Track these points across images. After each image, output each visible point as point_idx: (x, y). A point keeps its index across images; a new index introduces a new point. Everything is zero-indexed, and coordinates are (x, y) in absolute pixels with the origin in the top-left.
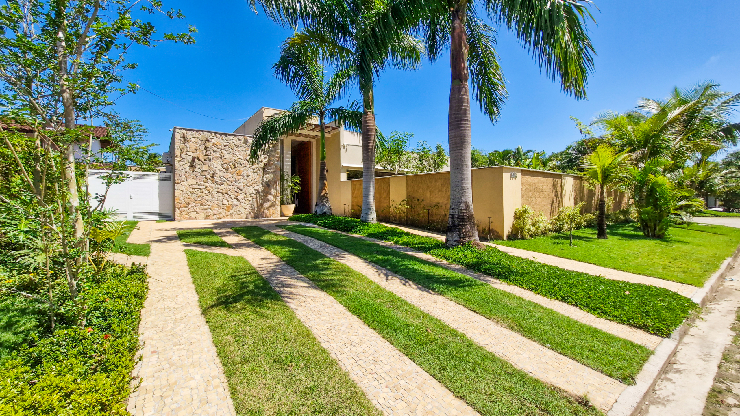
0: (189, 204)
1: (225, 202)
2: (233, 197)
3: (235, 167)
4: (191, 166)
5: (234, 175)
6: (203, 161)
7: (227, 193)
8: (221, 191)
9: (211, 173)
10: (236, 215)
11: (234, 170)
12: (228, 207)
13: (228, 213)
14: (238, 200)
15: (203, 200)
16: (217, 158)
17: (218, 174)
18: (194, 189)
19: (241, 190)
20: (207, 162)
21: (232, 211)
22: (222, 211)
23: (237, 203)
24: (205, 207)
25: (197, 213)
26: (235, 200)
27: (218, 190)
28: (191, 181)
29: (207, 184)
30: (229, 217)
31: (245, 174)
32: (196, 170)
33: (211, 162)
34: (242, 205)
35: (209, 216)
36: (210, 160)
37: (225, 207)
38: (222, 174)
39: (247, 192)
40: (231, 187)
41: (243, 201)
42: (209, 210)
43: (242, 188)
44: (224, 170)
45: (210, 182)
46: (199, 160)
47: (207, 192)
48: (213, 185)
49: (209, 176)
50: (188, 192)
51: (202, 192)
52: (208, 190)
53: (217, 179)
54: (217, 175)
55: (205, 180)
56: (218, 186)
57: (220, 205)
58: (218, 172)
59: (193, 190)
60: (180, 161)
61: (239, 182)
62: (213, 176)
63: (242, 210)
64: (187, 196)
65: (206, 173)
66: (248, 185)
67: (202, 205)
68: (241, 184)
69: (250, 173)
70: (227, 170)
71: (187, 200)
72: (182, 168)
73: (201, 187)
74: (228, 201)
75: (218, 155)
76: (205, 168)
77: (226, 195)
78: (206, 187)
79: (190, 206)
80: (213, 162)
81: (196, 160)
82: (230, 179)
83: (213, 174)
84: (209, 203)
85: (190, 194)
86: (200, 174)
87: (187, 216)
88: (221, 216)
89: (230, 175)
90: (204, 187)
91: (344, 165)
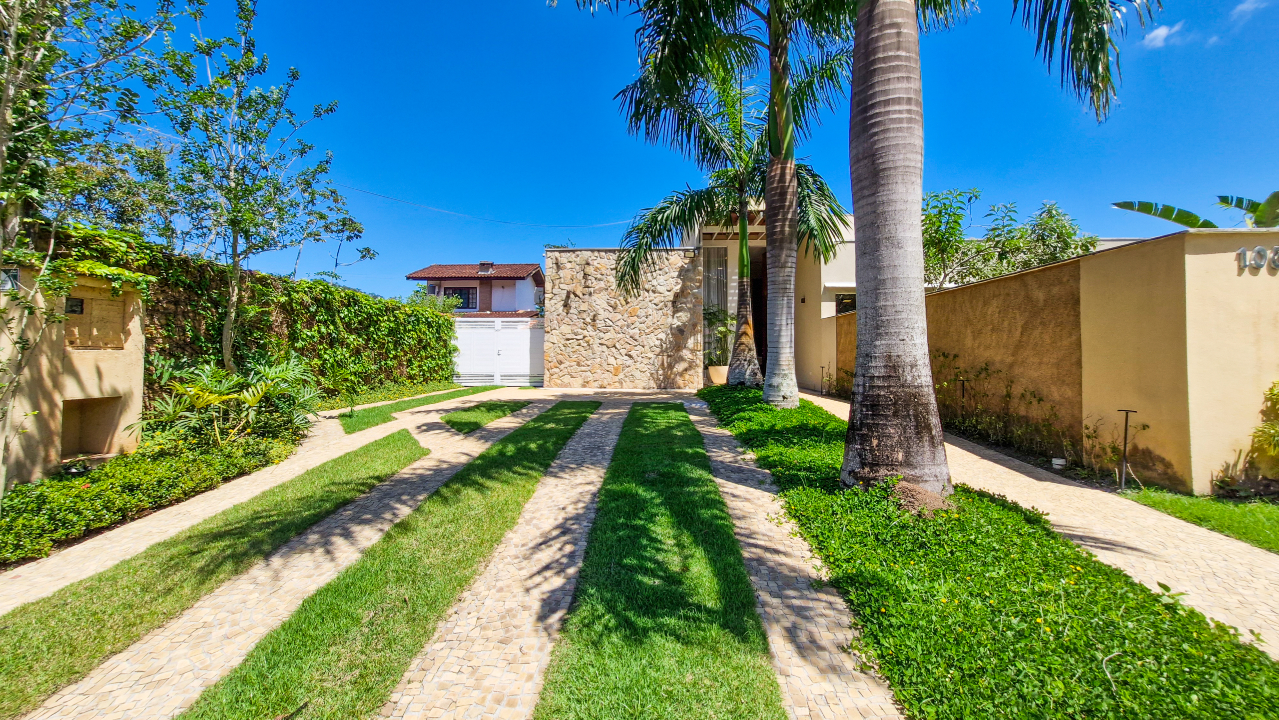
0: (561, 363)
1: (611, 360)
2: (623, 352)
3: (627, 303)
4: (566, 305)
5: (626, 315)
6: (581, 296)
7: (614, 346)
8: (606, 343)
9: (592, 314)
10: (629, 383)
11: (626, 307)
12: (616, 369)
13: (616, 379)
14: (630, 356)
15: (581, 358)
16: (601, 290)
17: (603, 315)
18: (568, 340)
19: (636, 340)
20: (587, 297)
21: (621, 376)
22: (607, 374)
23: (629, 362)
24: (583, 368)
25: (572, 377)
26: (627, 358)
27: (603, 341)
28: (565, 329)
29: (585, 332)
30: (617, 384)
31: (642, 313)
32: (571, 311)
33: (593, 298)
34: (638, 365)
35: (588, 382)
36: (590, 294)
37: (611, 368)
38: (607, 314)
39: (645, 343)
40: (621, 335)
41: (640, 359)
42: (589, 373)
43: (637, 337)
44: (611, 309)
45: (590, 328)
46: (576, 295)
47: (586, 345)
48: (594, 333)
49: (588, 320)
50: (560, 345)
51: (579, 345)
52: (587, 342)
53: (600, 324)
54: (600, 317)
55: (583, 325)
56: (602, 335)
57: (605, 364)
58: (601, 312)
59: (568, 342)
60: (551, 299)
61: (633, 327)
62: (594, 320)
63: (637, 374)
64: (559, 352)
65: (584, 315)
66: (647, 331)
67: (578, 364)
68: (637, 331)
69: (650, 312)
70: (614, 308)
71: (560, 357)
72: (553, 309)
73: (578, 337)
74: (616, 359)
75: (602, 284)
76: (584, 307)
77: (613, 349)
78: (584, 337)
79: (562, 366)
80: (595, 297)
81: (572, 296)
82: (619, 323)
83: (595, 316)
84: (589, 363)
85: (563, 348)
86: (576, 317)
87: (559, 382)
88: (605, 383)
89: (619, 316)
90: (581, 337)
91: (828, 285)
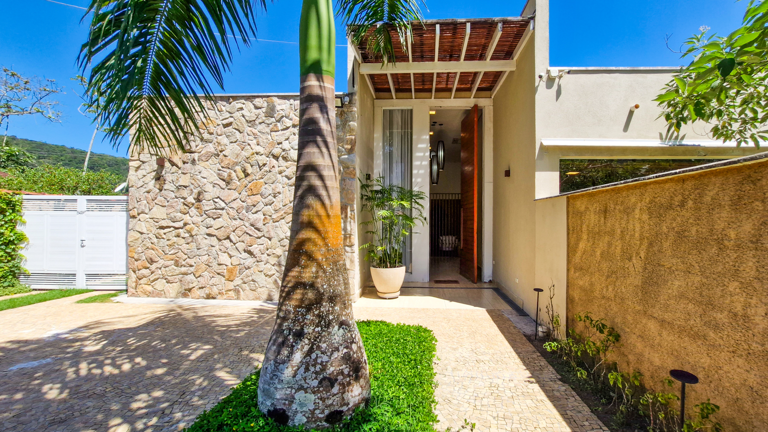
0: (152, 261)
1: (224, 258)
2: (241, 246)
3: (247, 175)
4: (158, 178)
5: (244, 193)
6: (180, 164)
7: (228, 238)
8: (216, 233)
9: (196, 191)
10: (248, 292)
11: (246, 181)
12: (230, 271)
13: (231, 285)
14: (250, 253)
15: (180, 254)
16: (209, 157)
17: (211, 192)
18: (162, 228)
19: (259, 230)
20: (188, 166)
21: (238, 281)
22: (217, 279)
23: (250, 261)
24: (183, 269)
25: (168, 282)
26: (246, 255)
27: (211, 231)
28: (159, 212)
29: (187, 218)
30: (232, 294)
31: (268, 190)
32: (166, 187)
33: (197, 167)
34: (262, 266)
35: (190, 290)
36: (193, 162)
37: (223, 270)
38: (216, 191)
39: (272, 234)
40: (238, 222)
41: (264, 257)
42: (191, 277)
43: (260, 225)
44: (223, 184)
45: (193, 211)
46: (173, 164)
47: (187, 235)
48: (200, 219)
49: (191, 199)
50: (151, 235)
51: (178, 236)
52: (189, 232)
53: (207, 205)
54: (207, 196)
55: (182, 207)
56: (210, 221)
57: (214, 264)
58: (209, 187)
59: (162, 231)
60: (138, 168)
61: (255, 210)
62: (198, 200)
63: (261, 279)
64: (149, 245)
65: (185, 193)
66: (274, 216)
67: (177, 264)
68: (260, 216)
69: (280, 188)
70: (228, 183)
71: (151, 253)
72: (140, 183)
73: (177, 225)
74: (231, 257)
75: (211, 148)
76: (184, 180)
77: (227, 243)
78: (185, 224)
79: (153, 267)
80: (200, 166)
81: (167, 164)
82: (235, 205)
83: (199, 194)
84: (191, 262)
85: (155, 240)
86: (173, 195)
87: (149, 288)
88: (215, 290)
89: (235, 194)
90: (181, 224)
91: (546, 143)
